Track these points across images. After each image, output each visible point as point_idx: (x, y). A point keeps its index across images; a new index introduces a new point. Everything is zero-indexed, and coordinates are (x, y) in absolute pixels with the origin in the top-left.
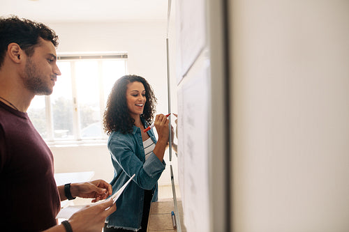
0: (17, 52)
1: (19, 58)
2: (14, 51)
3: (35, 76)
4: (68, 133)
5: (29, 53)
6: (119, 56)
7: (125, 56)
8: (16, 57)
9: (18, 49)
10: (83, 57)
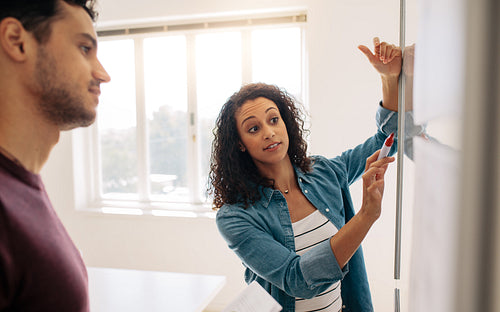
0: (17, 38)
1: (22, 49)
2: (12, 37)
3: (57, 86)
4: (175, 183)
5: (41, 37)
6: (287, 19)
7: (301, 18)
8: (17, 50)
9: (18, 31)
10: (213, 24)
